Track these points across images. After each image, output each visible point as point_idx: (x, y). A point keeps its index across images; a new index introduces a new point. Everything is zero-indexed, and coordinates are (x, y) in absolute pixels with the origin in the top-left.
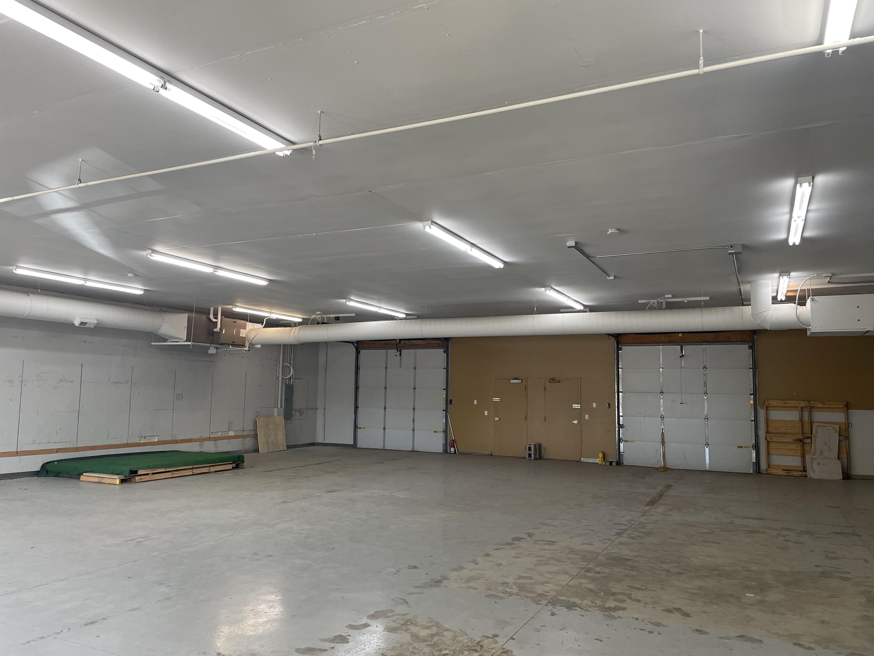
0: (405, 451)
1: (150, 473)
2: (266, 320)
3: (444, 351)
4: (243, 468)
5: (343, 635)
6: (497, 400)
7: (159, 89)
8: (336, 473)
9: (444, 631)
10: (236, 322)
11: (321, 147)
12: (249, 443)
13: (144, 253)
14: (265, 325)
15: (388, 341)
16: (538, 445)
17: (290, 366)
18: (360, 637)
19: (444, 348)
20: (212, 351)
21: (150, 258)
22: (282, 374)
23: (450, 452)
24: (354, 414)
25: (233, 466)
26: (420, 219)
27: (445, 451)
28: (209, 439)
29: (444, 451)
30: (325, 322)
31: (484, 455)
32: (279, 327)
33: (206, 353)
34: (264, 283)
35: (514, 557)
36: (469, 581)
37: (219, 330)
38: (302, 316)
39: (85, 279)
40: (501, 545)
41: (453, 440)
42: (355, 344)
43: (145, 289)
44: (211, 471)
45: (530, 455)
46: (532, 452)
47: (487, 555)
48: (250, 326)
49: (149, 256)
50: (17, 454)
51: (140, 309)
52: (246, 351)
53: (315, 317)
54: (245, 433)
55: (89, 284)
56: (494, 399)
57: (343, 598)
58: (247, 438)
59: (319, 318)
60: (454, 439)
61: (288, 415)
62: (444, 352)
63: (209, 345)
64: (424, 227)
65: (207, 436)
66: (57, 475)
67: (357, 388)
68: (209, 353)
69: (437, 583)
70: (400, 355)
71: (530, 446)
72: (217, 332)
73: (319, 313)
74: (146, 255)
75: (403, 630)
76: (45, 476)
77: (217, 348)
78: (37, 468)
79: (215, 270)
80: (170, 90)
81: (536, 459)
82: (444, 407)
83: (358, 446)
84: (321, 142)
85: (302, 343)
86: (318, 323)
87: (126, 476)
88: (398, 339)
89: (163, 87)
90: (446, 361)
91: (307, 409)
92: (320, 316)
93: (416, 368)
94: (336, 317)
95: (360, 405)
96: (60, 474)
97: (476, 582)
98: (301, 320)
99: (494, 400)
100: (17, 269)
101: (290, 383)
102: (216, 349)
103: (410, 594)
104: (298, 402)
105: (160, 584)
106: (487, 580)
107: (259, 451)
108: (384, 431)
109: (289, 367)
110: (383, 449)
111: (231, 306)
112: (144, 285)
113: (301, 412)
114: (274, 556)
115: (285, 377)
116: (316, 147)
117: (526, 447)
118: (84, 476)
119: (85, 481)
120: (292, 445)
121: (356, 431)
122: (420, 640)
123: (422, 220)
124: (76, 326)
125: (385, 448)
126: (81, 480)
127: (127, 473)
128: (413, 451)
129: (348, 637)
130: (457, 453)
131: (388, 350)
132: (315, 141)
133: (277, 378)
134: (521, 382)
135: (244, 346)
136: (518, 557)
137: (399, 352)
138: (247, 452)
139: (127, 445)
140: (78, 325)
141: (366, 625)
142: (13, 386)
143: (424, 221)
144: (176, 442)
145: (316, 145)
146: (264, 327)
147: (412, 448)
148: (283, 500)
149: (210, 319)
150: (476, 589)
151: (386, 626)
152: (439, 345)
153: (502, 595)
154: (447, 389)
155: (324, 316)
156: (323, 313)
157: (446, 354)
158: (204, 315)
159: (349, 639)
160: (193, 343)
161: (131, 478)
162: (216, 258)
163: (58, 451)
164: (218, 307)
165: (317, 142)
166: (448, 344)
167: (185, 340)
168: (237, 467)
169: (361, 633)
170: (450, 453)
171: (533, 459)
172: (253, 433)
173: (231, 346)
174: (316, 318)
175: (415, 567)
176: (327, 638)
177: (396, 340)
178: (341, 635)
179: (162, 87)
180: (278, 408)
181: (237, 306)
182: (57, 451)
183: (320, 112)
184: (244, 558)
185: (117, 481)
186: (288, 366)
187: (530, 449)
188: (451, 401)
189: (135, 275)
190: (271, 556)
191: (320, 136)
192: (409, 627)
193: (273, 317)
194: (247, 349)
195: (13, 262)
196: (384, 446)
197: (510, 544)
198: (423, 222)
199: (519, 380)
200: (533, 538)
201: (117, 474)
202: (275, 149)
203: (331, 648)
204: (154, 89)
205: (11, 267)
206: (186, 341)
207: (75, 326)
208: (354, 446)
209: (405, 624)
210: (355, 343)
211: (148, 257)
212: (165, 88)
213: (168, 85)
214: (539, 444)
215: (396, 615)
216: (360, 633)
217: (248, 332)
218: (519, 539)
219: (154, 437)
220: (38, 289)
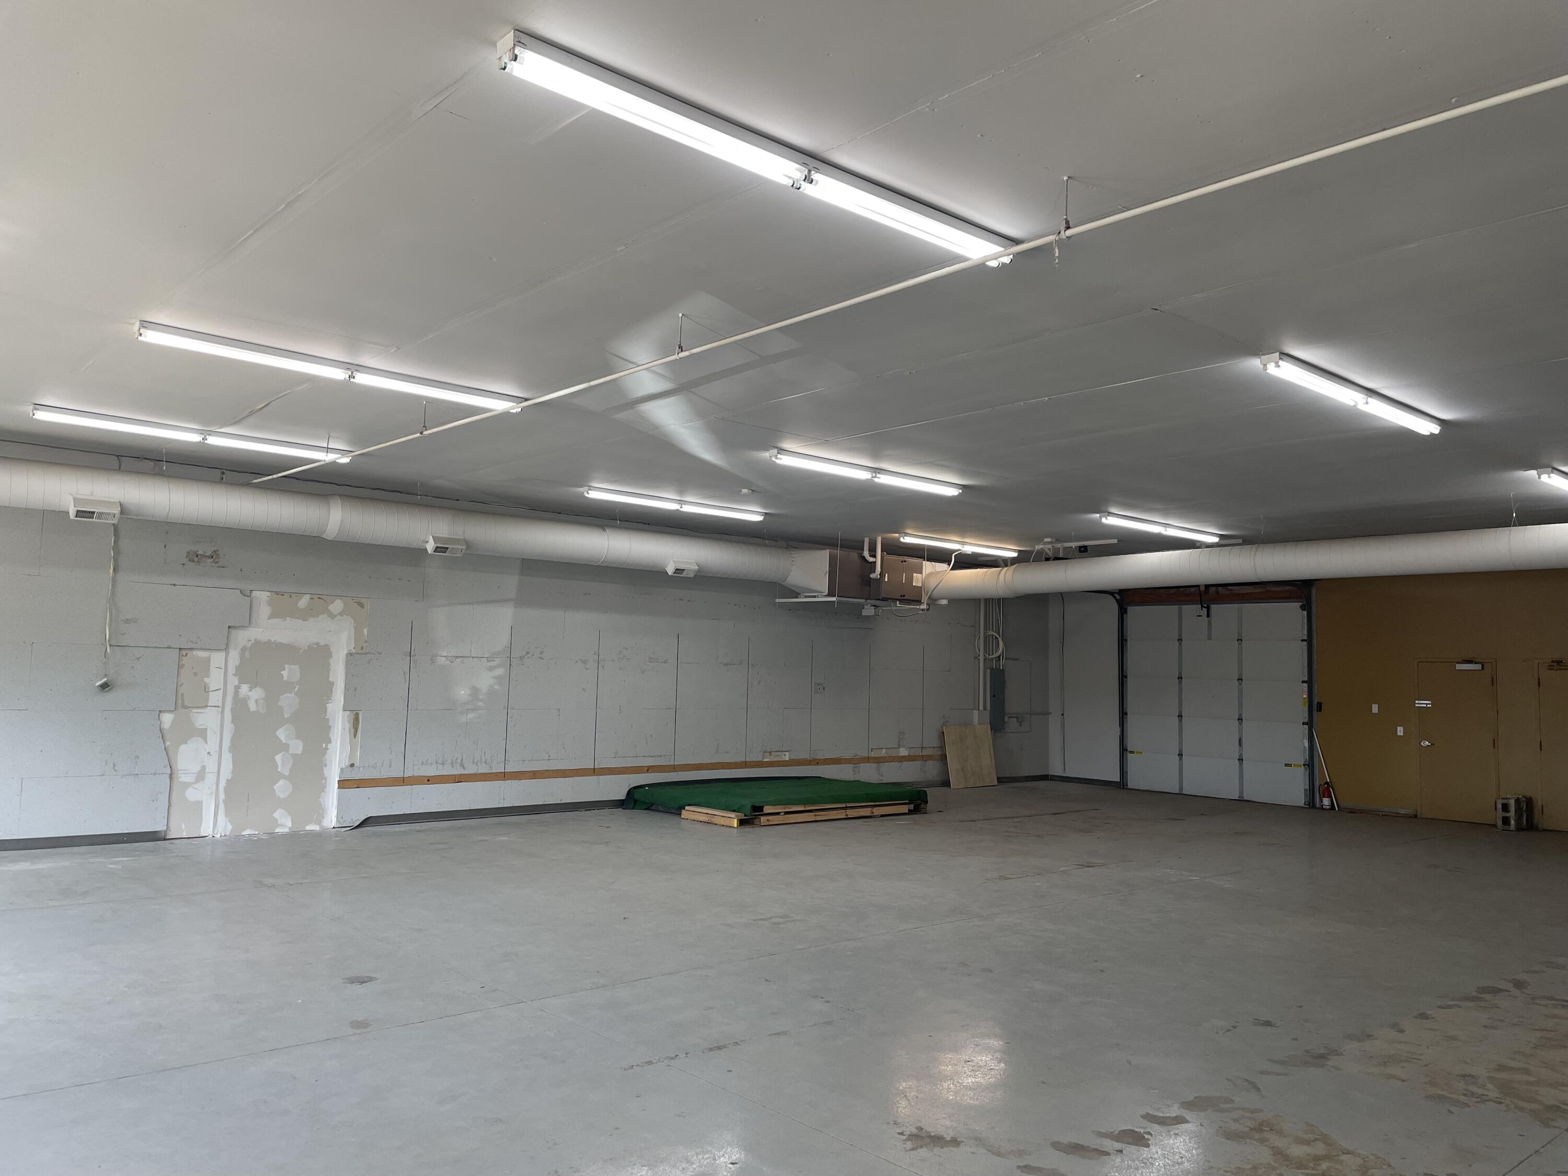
0: (1225, 799)
1: (781, 812)
2: (955, 556)
3: (1301, 607)
4: (926, 813)
5: (1137, 1132)
6: (1425, 705)
7: (800, 184)
8: (1092, 834)
9: (1341, 1153)
10: (905, 561)
11: (1068, 241)
12: (932, 771)
13: (766, 455)
14: (954, 565)
15: (1181, 589)
16: (1524, 799)
17: (998, 637)
18: (1170, 1139)
19: (1301, 600)
20: (868, 611)
21: (775, 462)
22: (985, 651)
23: (1320, 806)
24: (1120, 726)
25: (910, 809)
26: (1257, 351)
27: (1311, 804)
28: (868, 760)
29: (1307, 803)
30: (1060, 557)
31: (1397, 816)
32: (977, 568)
33: (859, 616)
34: (953, 492)
35: (1485, 1027)
36: (1388, 1064)
37: (879, 576)
38: (1017, 546)
39: (681, 502)
40: (1453, 999)
41: (1327, 783)
42: (1117, 596)
43: (765, 513)
44: (875, 814)
45: (1506, 821)
46: (1512, 814)
47: (1423, 1016)
48: (928, 567)
49: (774, 459)
50: (594, 772)
51: (759, 545)
52: (923, 610)
53: (1042, 548)
54: (925, 752)
55: (687, 509)
56: (1417, 702)
57: (1129, 1063)
58: (928, 762)
59: (1048, 549)
60: (1329, 781)
61: (998, 723)
62: (1303, 608)
63: (863, 601)
64: (1265, 365)
65: (864, 754)
66: (649, 807)
67: (1123, 677)
68: (863, 614)
69: (1319, 1059)
70: (1208, 616)
71: (1505, 801)
72: (875, 579)
73: (1049, 540)
74: (769, 457)
75: (1255, 1140)
76: (632, 809)
77: (875, 606)
78: (622, 796)
79: (874, 475)
80: (817, 182)
81: (1519, 829)
82: (1305, 717)
83: (1129, 786)
84: (1069, 232)
85: (1019, 595)
86: (1047, 559)
87: (747, 814)
88: (1202, 585)
89: (806, 180)
90: (1306, 626)
91: (1031, 714)
92: (1050, 546)
93: (1241, 640)
94: (1080, 547)
95: (1130, 708)
96: (654, 806)
97: (1403, 1067)
98: (1015, 555)
99: (1417, 705)
100: (589, 492)
101: (998, 667)
102: (875, 609)
103: (1262, 1073)
104: (1014, 702)
105: (815, 997)
106: (1426, 1065)
107: (949, 786)
108: (1181, 759)
109: (996, 637)
110: (1178, 792)
111: (897, 535)
112: (764, 507)
113: (1020, 719)
114: (995, 972)
115: (990, 657)
116: (1059, 243)
117: (1496, 802)
118: (687, 810)
119: (687, 819)
120: (1008, 778)
121: (1125, 757)
122: (1292, 1164)
123: (1261, 353)
124: (670, 574)
125: (1182, 791)
126: (682, 817)
127: (748, 810)
128: (1241, 800)
129: (1147, 1136)
130: (1337, 810)
131: (1183, 606)
132: (1058, 232)
133: (977, 658)
134: (1481, 669)
135: (919, 602)
136: (1493, 1027)
137: (1206, 609)
138: (931, 785)
139: (745, 765)
140: (673, 574)
141: (1180, 1120)
142: (587, 669)
143: (1264, 355)
144: (817, 762)
145: (1060, 239)
146: (952, 569)
147: (1238, 795)
148: (1001, 874)
149: (864, 558)
150: (1403, 1081)
151: (1221, 1127)
152: (1291, 594)
153: (1463, 1099)
154: (1310, 682)
155: (1059, 545)
156: (1056, 540)
157: (1305, 613)
158: (853, 552)
159: (1148, 1140)
160: (838, 598)
161: (754, 818)
162: (875, 454)
163: (649, 769)
164: (876, 538)
165: (1062, 233)
166: (1310, 592)
167: (826, 594)
168: (916, 810)
169: (1172, 1133)
170: (1322, 808)
171: (1514, 829)
172: (940, 754)
173: (898, 602)
174: (1044, 550)
175: (1268, 1024)
176: (1107, 1131)
177: (1198, 586)
178: (1133, 1131)
179: (804, 180)
180: (979, 710)
181: (907, 534)
182: (648, 771)
183: (1067, 178)
184: (945, 969)
185: (734, 820)
186: (994, 637)
187: (1505, 807)
188: (1320, 705)
189: (752, 490)
190: (991, 971)
191: (1067, 222)
192: (1267, 1136)
193: (966, 551)
194: (924, 607)
195: (583, 481)
196: (1181, 788)
197: (1474, 999)
198: (1262, 357)
199: (1476, 663)
200: (1525, 991)
201: (734, 811)
202: (985, 256)
203: (1117, 1151)
204: (793, 186)
205: (581, 489)
206: (829, 595)
207: (668, 574)
208: (1122, 784)
209: (1259, 1128)
210: (1116, 593)
211: (773, 461)
212: (810, 180)
213: (816, 176)
214: (1526, 798)
215: (1238, 1109)
216: (1169, 1131)
217: (925, 579)
218: (1495, 991)
219: (784, 753)
220: (616, 520)
